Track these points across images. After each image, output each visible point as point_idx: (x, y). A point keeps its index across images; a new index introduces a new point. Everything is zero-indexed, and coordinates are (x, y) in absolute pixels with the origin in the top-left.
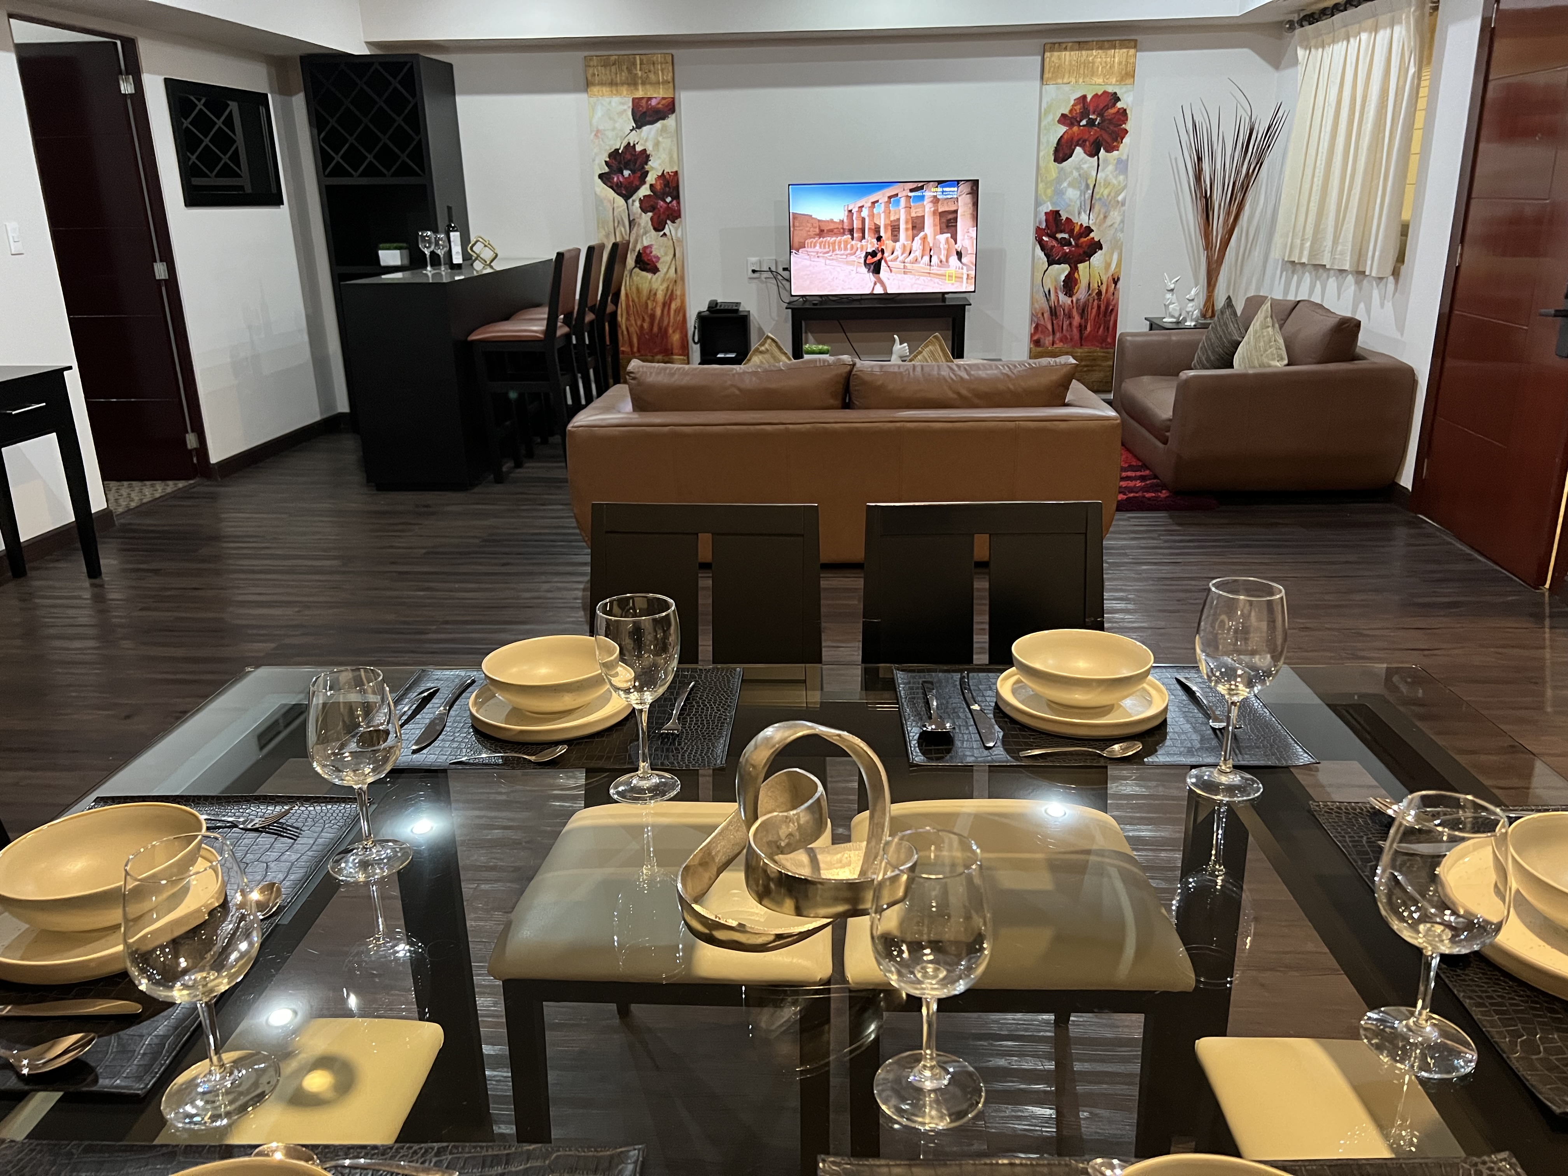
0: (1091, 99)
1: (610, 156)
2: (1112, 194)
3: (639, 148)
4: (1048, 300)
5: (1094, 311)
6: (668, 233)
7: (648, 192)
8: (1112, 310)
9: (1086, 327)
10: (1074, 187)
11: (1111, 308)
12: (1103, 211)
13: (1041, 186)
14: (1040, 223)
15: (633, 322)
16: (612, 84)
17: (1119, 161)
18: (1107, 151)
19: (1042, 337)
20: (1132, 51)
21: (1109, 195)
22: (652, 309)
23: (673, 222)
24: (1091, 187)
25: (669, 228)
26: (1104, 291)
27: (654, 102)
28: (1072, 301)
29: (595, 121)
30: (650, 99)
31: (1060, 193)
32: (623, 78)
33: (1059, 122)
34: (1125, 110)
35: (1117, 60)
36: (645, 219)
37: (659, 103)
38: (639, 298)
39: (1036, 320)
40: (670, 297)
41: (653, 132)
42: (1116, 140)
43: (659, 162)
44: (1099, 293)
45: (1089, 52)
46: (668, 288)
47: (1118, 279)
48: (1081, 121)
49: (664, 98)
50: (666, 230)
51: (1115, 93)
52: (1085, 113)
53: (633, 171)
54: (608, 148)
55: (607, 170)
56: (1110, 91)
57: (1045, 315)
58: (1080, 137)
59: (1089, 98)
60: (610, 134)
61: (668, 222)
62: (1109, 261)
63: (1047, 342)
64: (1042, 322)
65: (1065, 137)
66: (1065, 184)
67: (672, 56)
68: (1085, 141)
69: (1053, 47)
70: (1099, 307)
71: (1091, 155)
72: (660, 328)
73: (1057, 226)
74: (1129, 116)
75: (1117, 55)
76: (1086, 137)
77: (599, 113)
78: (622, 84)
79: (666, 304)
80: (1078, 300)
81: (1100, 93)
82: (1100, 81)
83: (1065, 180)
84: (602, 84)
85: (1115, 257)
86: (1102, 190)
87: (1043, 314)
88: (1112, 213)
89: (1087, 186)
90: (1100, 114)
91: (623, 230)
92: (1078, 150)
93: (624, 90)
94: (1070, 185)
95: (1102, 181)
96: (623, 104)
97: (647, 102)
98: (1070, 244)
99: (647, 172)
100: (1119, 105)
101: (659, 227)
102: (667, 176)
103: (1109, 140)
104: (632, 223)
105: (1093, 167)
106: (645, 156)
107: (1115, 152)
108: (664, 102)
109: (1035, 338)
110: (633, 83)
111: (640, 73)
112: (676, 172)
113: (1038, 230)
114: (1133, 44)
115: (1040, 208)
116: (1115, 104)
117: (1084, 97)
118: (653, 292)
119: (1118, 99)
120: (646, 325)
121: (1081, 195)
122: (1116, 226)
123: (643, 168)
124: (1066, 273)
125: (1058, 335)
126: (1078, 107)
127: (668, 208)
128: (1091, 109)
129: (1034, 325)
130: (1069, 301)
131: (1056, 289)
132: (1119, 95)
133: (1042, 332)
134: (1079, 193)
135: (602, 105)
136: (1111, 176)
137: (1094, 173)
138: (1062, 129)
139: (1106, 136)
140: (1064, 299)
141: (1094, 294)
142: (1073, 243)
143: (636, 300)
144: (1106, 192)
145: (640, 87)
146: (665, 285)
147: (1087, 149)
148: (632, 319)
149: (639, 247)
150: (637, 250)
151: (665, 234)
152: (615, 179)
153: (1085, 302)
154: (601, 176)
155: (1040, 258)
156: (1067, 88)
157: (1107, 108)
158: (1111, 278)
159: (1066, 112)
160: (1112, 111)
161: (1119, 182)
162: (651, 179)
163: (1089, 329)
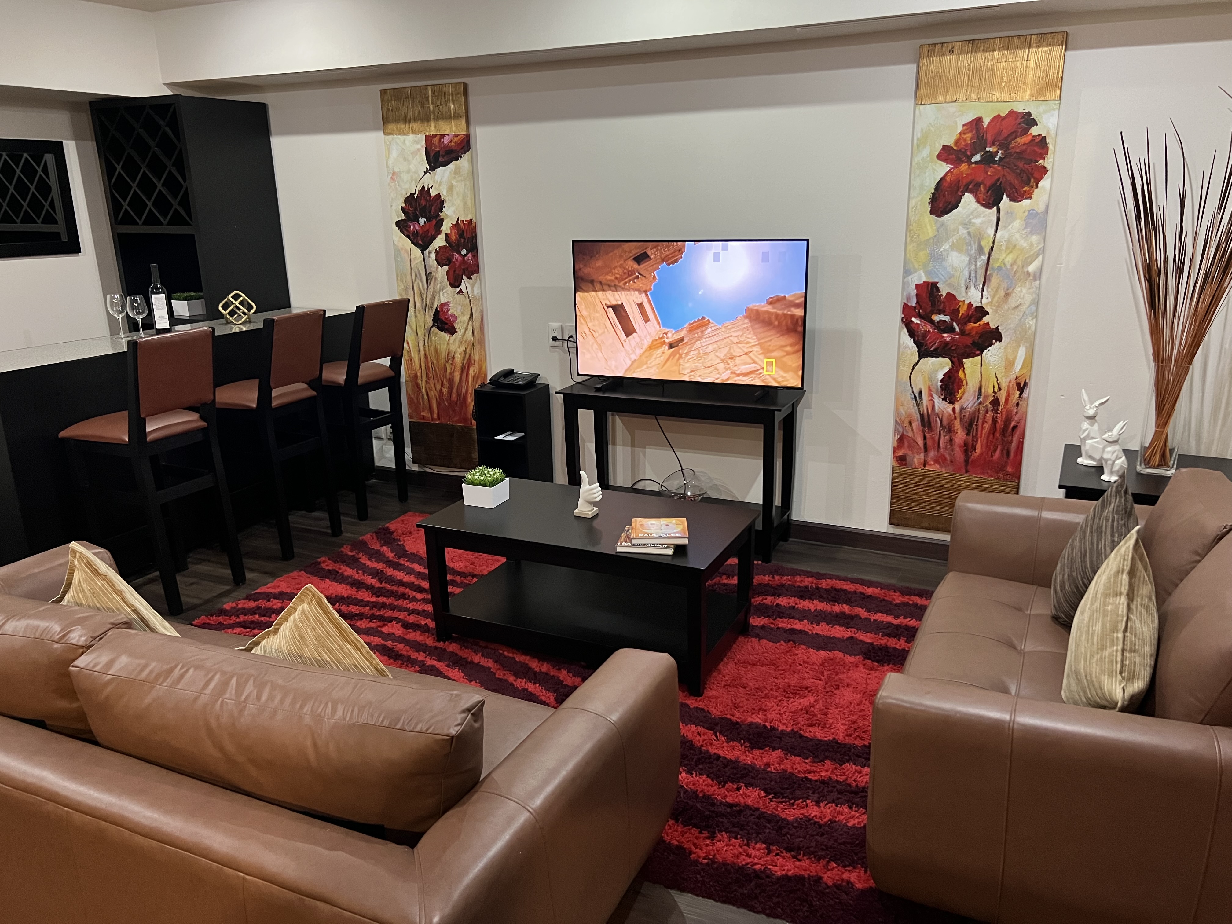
0: (989, 123)
1: (407, 200)
2: (1019, 262)
3: (433, 193)
4: (918, 405)
5: (987, 426)
6: (464, 290)
7: (444, 243)
8: (1015, 427)
9: (974, 448)
10: (960, 251)
11: (1013, 424)
12: (1004, 285)
13: (910, 247)
14: (908, 298)
15: (433, 386)
16: (407, 120)
17: (1031, 214)
18: (1013, 199)
19: (910, 453)
20: (1057, 50)
21: (1014, 263)
22: (450, 374)
23: (469, 278)
24: (987, 251)
25: (465, 284)
26: (1002, 401)
27: (446, 140)
28: (954, 409)
29: (390, 162)
30: (443, 136)
31: (938, 258)
32: (417, 114)
33: (939, 157)
34: (1044, 138)
35: (1032, 64)
36: (441, 273)
37: (451, 142)
38: (437, 360)
39: (901, 430)
40: (468, 363)
41: (447, 174)
42: (1028, 184)
43: (453, 209)
44: (996, 402)
45: (989, 55)
46: (465, 351)
47: (1026, 384)
48: (973, 155)
49: (456, 136)
50: (462, 287)
51: (1029, 114)
52: (979, 143)
53: (429, 220)
54: (404, 192)
55: (403, 217)
56: (1020, 110)
57: (914, 425)
58: (970, 178)
59: (986, 121)
60: (405, 177)
61: (464, 277)
62: (1011, 357)
63: (915, 460)
64: (910, 434)
65: (948, 179)
66: (946, 246)
67: (465, 85)
68: (978, 185)
69: (932, 50)
70: (994, 421)
71: (988, 206)
72: (459, 395)
73: (933, 304)
74: (1051, 147)
75: (1032, 56)
76: (980, 180)
77: (394, 154)
78: (416, 120)
79: (465, 369)
80: (962, 409)
81: (1003, 115)
82: (1005, 96)
83: (947, 239)
84: (397, 121)
85: (1022, 353)
86: (1004, 256)
87: (910, 423)
88: (1018, 289)
89: (980, 249)
90: (1004, 145)
91: (420, 284)
92: (968, 199)
93: (416, 125)
94: (953, 247)
95: (1004, 243)
96: (417, 142)
97: (440, 140)
98: (951, 330)
99: (442, 220)
100: (1034, 131)
101: (455, 282)
102: (462, 225)
103: (1016, 182)
104: (428, 276)
105: (991, 221)
106: (439, 203)
107: (1026, 202)
108: (456, 139)
109: (900, 454)
110: (425, 118)
111: (432, 107)
112: (471, 220)
113: (906, 308)
114: (1060, 37)
115: (910, 278)
116: (1026, 131)
117: (979, 120)
118: (451, 355)
119: (1034, 123)
120: (445, 390)
121: (970, 262)
122: (1023, 308)
123: (439, 215)
124: (946, 369)
125: (932, 454)
126: (969, 136)
127: (464, 262)
128: (989, 138)
129: (897, 437)
130: (949, 408)
131: (930, 390)
132: (1034, 115)
133: (910, 447)
134: (967, 259)
135: (397, 144)
136: (1018, 236)
137: (992, 232)
138: (943, 168)
139: (1011, 178)
140: (941, 405)
141: (988, 403)
142: (957, 329)
143: (435, 362)
144: (1009, 259)
145: (433, 124)
146: (463, 348)
147: (982, 196)
148: (431, 382)
149: (436, 304)
150: (435, 306)
151: (461, 291)
152: (412, 227)
153: (974, 413)
154: (398, 224)
155: (907, 347)
156: (952, 108)
157: (1014, 135)
158: (1014, 382)
159: (950, 141)
160: (1022, 140)
161: (1031, 245)
162: (446, 228)
163: (978, 450)
